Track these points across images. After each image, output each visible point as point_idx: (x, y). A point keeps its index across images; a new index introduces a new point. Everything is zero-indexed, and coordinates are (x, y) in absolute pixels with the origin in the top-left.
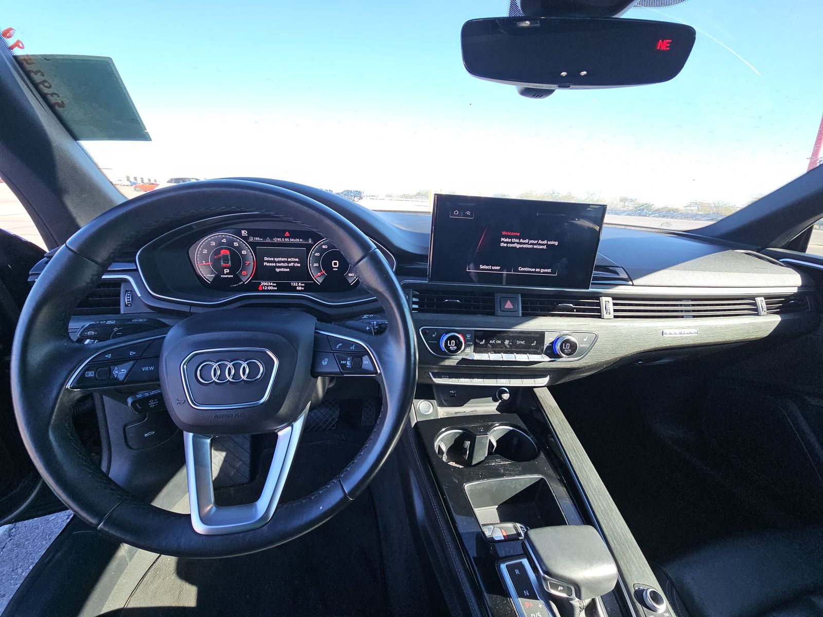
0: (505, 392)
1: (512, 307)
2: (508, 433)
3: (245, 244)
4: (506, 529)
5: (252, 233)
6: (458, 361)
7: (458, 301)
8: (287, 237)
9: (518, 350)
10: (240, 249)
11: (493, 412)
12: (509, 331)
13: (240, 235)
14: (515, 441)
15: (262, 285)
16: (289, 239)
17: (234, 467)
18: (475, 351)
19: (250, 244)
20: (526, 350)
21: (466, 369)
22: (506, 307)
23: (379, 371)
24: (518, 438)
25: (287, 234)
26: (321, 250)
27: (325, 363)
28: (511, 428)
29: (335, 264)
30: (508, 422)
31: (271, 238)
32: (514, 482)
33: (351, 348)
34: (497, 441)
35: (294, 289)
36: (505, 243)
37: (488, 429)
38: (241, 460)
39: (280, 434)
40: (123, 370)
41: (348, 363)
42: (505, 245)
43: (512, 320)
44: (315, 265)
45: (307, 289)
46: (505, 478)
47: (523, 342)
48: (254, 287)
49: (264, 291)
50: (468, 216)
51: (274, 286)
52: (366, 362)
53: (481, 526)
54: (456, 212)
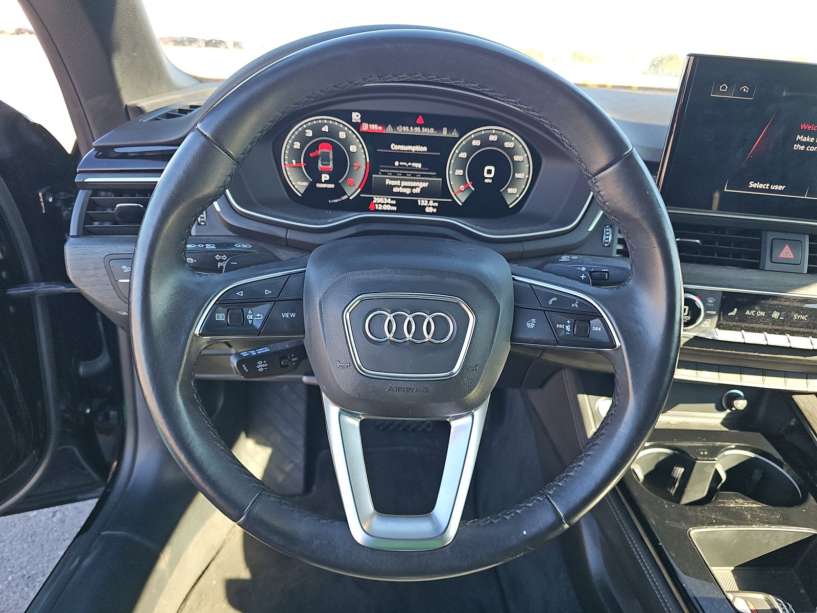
0: (737, 397)
1: (792, 257)
2: (746, 461)
3: (355, 136)
4: (753, 601)
5: (368, 117)
6: (687, 339)
7: (698, 241)
8: (418, 125)
9: (795, 329)
10: (347, 142)
11: (717, 427)
12: (781, 297)
13: (349, 120)
14: (757, 475)
15: (374, 201)
16: (421, 129)
17: (283, 471)
18: (719, 326)
19: (363, 134)
20: (807, 330)
21: (693, 355)
22: (781, 256)
23: (618, 344)
24: (763, 470)
25: (420, 120)
26: (470, 149)
27: (531, 325)
28: (752, 455)
29: (489, 172)
30: (748, 445)
31: (394, 127)
32: (768, 535)
33: (573, 305)
34: (727, 472)
35: (422, 210)
36: (801, 143)
37: (714, 452)
38: (291, 462)
39: (454, 424)
40: (258, 315)
41: (568, 328)
42: (802, 148)
43: (789, 279)
44: (460, 172)
45: (442, 210)
46: (755, 528)
47: (804, 318)
48: (363, 204)
49: (378, 211)
50: (745, 94)
51: (392, 205)
52: (596, 327)
53: (725, 592)
54: (724, 88)
